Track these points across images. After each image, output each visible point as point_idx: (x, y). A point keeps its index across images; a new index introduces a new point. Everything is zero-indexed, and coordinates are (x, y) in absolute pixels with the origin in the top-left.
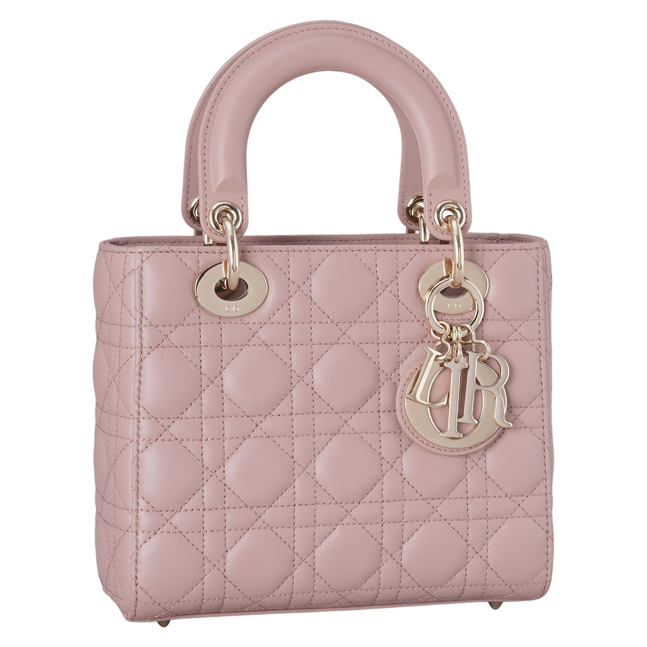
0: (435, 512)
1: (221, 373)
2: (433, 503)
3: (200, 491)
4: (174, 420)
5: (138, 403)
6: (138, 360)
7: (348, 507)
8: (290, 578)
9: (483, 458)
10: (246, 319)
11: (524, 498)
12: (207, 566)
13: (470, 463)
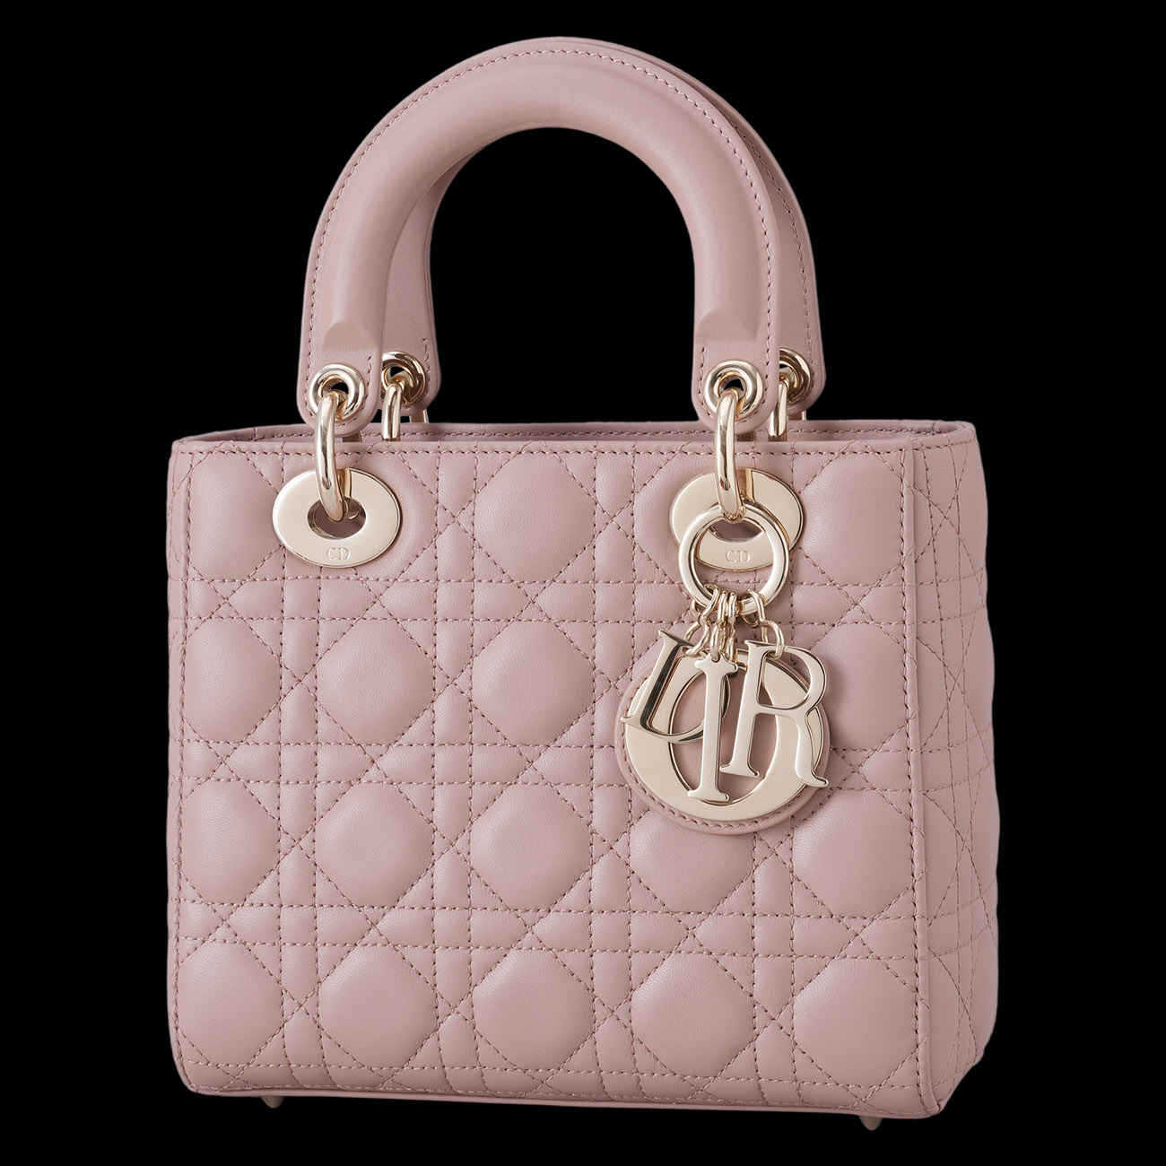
0: (690, 937)
1: (314, 665)
2: (687, 920)
3: (274, 873)
4: (235, 745)
5: (181, 713)
6: (181, 639)
7: (528, 917)
8: (432, 1039)
9: (788, 842)
10: (364, 573)
11: (865, 922)
12: (288, 1005)
13: (759, 850)
